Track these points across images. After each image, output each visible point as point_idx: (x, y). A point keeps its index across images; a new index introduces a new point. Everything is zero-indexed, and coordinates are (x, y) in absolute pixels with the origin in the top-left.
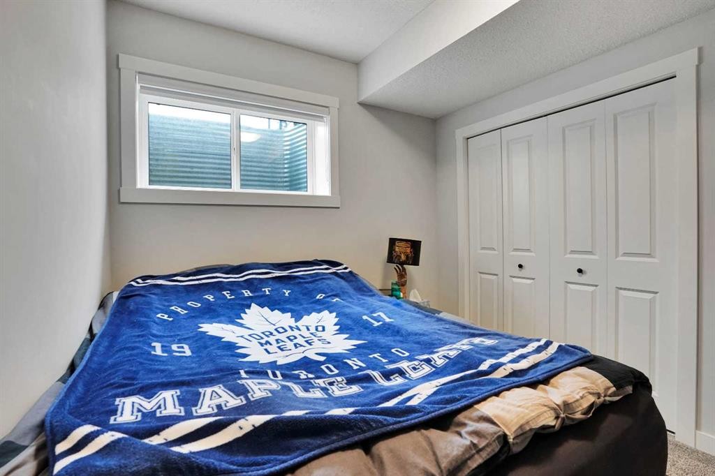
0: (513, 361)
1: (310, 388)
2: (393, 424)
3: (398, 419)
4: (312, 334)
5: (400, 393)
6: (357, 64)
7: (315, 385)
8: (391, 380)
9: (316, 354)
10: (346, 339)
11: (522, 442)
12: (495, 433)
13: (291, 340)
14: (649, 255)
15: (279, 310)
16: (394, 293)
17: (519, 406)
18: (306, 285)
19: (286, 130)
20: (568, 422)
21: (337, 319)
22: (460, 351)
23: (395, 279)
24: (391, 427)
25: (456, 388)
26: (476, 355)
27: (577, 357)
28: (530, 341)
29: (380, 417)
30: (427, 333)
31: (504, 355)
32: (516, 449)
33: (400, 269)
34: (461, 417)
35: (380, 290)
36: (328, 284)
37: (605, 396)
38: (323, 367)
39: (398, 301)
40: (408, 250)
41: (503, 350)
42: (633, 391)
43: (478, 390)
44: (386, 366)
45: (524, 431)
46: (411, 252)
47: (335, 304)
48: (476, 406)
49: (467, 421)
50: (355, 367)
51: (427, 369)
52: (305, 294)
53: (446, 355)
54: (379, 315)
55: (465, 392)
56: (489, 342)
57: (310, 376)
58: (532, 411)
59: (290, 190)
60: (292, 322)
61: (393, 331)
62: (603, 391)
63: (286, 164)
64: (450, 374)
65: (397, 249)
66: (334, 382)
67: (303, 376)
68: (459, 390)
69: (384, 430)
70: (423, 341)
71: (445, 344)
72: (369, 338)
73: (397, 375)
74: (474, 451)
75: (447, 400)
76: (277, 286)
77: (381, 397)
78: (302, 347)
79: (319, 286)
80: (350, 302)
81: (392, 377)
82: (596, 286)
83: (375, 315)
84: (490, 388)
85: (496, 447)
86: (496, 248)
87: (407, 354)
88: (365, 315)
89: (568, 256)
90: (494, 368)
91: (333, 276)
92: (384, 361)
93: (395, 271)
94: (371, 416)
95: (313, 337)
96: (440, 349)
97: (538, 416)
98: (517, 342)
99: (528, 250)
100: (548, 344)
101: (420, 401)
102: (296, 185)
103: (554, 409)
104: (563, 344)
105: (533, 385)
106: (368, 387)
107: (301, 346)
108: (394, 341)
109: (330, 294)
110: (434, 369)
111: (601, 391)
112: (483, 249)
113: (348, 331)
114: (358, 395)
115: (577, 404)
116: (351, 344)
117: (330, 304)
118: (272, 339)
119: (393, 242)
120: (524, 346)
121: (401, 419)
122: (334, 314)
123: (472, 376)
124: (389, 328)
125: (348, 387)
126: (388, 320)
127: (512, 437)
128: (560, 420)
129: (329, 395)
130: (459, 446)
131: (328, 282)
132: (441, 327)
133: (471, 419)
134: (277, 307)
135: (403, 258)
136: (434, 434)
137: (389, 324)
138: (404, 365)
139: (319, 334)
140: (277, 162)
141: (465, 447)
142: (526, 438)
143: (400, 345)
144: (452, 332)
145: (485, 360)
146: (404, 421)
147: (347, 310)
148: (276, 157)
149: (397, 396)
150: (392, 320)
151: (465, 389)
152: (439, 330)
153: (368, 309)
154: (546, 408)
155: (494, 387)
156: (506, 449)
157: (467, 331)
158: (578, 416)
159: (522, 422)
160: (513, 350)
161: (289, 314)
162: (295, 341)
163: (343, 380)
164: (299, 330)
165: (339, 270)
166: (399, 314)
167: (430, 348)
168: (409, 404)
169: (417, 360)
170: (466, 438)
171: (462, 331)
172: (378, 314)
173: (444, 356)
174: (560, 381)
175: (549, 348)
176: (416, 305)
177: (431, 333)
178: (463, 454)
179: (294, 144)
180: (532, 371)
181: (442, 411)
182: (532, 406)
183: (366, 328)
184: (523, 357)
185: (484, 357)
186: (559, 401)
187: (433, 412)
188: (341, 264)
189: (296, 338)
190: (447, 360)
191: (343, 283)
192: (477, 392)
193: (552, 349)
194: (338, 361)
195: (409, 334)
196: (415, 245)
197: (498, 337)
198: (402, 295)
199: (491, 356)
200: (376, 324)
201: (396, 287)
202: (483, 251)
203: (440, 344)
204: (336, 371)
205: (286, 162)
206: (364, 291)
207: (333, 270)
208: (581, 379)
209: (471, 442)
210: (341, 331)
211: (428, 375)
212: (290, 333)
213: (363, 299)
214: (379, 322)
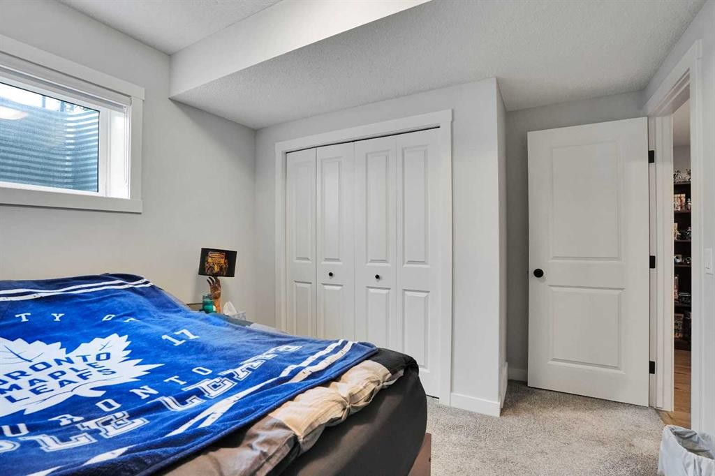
0: (312, 364)
1: (71, 435)
2: (175, 454)
3: (182, 447)
4: (90, 365)
5: (193, 416)
6: (170, 55)
7: (82, 429)
8: (187, 403)
9: (92, 389)
10: (137, 365)
11: (313, 438)
12: (286, 437)
13: (56, 378)
14: (423, 262)
15: (41, 340)
16: (206, 307)
17: (310, 406)
18: (88, 306)
19: (70, 114)
20: (353, 411)
21: (129, 342)
22: (264, 361)
23: (208, 291)
24: (172, 458)
25: (253, 399)
26: (278, 363)
27: (365, 352)
28: (330, 342)
29: (158, 451)
30: (234, 347)
31: (305, 359)
32: (306, 448)
33: (213, 281)
34: (253, 429)
35: (188, 305)
36: (120, 302)
37: (383, 382)
38: (99, 404)
39: (207, 315)
40: (222, 261)
41: (304, 355)
42: (404, 374)
43: (274, 397)
44: (183, 389)
45: (313, 428)
46: (225, 263)
47: (129, 325)
48: (270, 415)
49: (259, 432)
50: (144, 397)
51: (229, 384)
52: (85, 317)
53: (250, 367)
54: (183, 333)
55: (261, 402)
56: (293, 348)
57: (76, 419)
58: (322, 408)
59: (73, 188)
60: (62, 354)
61: (198, 348)
62: (382, 378)
63: (68, 155)
64: (251, 386)
65: (210, 260)
66: (111, 420)
67: (64, 422)
68: (256, 401)
69: (162, 464)
70: (229, 355)
71: (252, 356)
72: (168, 360)
73: (195, 396)
74: (264, 461)
75: (241, 414)
76: (42, 310)
77: (169, 426)
78: (72, 384)
79: (108, 305)
80: (148, 321)
81: (187, 401)
82: (389, 289)
83: (177, 333)
84: (286, 394)
85: (286, 451)
86: (309, 258)
87: (210, 372)
88: (165, 334)
89: (368, 264)
90: (294, 373)
91: (128, 292)
92: (182, 383)
93: (208, 283)
94: (147, 451)
95: (91, 369)
96: (245, 362)
97: (326, 412)
98: (319, 345)
99: (338, 260)
100: (345, 343)
101: (214, 420)
102: (83, 182)
103: (341, 402)
104: (356, 343)
105: (326, 384)
106: (155, 418)
107: (70, 382)
108: (197, 359)
109: (122, 314)
110: (236, 383)
111: (381, 379)
112: (298, 258)
113: (142, 355)
114: (141, 429)
115: (360, 393)
116: (142, 370)
117: (121, 326)
118: (23, 382)
119: (205, 252)
120: (323, 349)
121: (185, 447)
122: (126, 337)
123: (272, 384)
124: (193, 346)
125: (129, 422)
126: (192, 337)
127: (302, 437)
128: (346, 410)
129: (101, 438)
130: (247, 459)
131: (122, 300)
132: (249, 339)
133: (264, 429)
134: (39, 337)
135: (216, 269)
136: (223, 454)
137: (193, 342)
138: (204, 385)
139: (100, 363)
140: (51, 151)
141: (254, 459)
142: (315, 435)
143: (203, 363)
144: (260, 343)
145: (287, 367)
146: (188, 448)
147: (143, 331)
148: (54, 145)
149: (189, 420)
150: (197, 337)
151: (262, 399)
152: (248, 342)
153: (169, 327)
154: (334, 403)
155: (289, 392)
156: (296, 449)
157: (275, 339)
158: (362, 403)
159: (312, 420)
160: (313, 354)
161: (59, 344)
162: (62, 378)
163: (124, 415)
164: (72, 362)
165: (138, 285)
166: (206, 330)
167: (236, 362)
168: (202, 426)
169: (219, 376)
170: (256, 450)
171: (271, 340)
172: (182, 331)
173: (248, 369)
174: (350, 376)
175: (345, 347)
176: (227, 318)
177: (238, 347)
178: (252, 466)
179: (80, 132)
180: (328, 371)
181: (233, 427)
182: (322, 404)
183: (165, 349)
184: (322, 358)
185: (286, 364)
186: (346, 395)
187: (224, 430)
188: (140, 278)
189: (63, 373)
190: (250, 372)
191: (141, 299)
192: (273, 399)
193: (347, 348)
194: (121, 393)
195: (215, 350)
196: (230, 256)
197: (302, 342)
198: (214, 308)
199: (293, 362)
200: (178, 343)
201: (208, 300)
202: (298, 261)
203: (246, 356)
204: (117, 406)
205: (69, 152)
206: (167, 307)
207: (130, 285)
208: (367, 371)
209: (262, 452)
210: (131, 357)
211: (229, 391)
212: (55, 368)
213: (165, 317)
214: (180, 340)
